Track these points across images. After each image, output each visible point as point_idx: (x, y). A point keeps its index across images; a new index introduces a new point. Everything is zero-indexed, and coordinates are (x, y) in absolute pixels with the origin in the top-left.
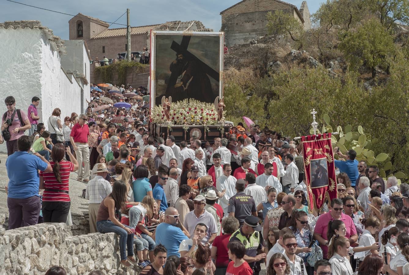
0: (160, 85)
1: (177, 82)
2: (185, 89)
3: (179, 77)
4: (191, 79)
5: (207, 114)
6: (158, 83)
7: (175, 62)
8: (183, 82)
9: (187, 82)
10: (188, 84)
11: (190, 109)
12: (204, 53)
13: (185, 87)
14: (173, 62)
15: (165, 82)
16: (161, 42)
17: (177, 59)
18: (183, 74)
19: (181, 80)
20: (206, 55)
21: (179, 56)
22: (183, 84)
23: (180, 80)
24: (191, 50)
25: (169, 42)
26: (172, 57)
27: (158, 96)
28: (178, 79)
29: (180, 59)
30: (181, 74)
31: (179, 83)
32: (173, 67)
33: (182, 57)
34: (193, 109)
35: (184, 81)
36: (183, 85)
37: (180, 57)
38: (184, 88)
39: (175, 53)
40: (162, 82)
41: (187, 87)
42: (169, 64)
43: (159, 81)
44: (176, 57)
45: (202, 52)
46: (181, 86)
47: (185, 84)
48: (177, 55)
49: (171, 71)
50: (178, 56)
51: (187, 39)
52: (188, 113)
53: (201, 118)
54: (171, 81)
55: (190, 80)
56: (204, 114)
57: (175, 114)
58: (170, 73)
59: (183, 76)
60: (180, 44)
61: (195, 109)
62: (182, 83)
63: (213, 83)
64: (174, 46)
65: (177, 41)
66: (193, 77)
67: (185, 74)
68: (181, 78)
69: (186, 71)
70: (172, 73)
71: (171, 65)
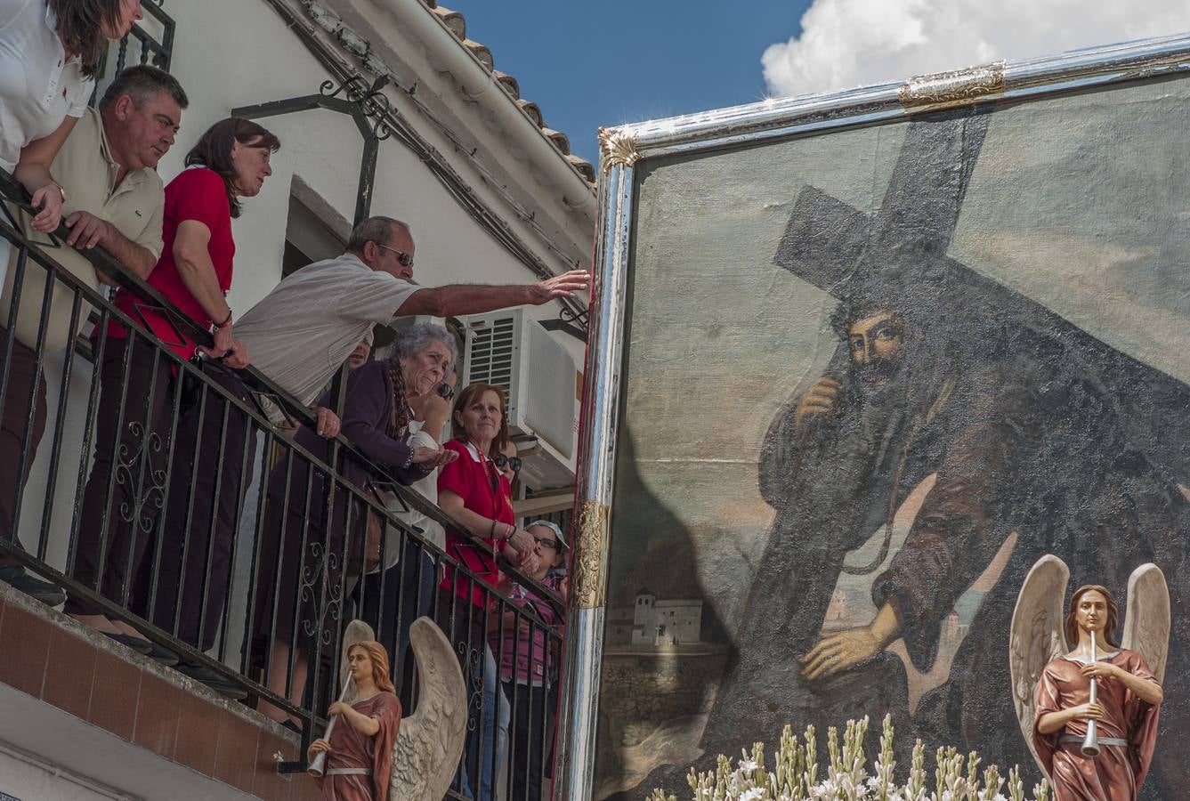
1: (838, 607)
2: (923, 683)
3: (850, 559)
4: (996, 565)
6: (637, 634)
7: (820, 397)
8: (904, 613)
9: (942, 611)
10: (955, 626)
13: (924, 662)
14: (796, 403)
15: (705, 625)
18: (907, 514)
19: (883, 593)
20: (1165, 280)
21: (863, 326)
22: (905, 629)
23: (866, 582)
27: (626, 785)
28: (844, 580)
29: (878, 362)
30: (885, 517)
31: (853, 626)
33: (889, 334)
35: (918, 595)
36: (899, 648)
38: (913, 673)
39: (825, 301)
40: (674, 627)
41: (943, 667)
42: (754, 429)
43: (641, 613)
44: (831, 343)
47: (921, 630)
48: (842, 322)
49: (769, 495)
50: (848, 336)
55: (985, 584)
58: (764, 517)
59: (898, 540)
62: (887, 619)
66: (1012, 540)
67: (922, 523)
68: (883, 568)
69: (931, 480)
70: (778, 526)
71: (774, 428)
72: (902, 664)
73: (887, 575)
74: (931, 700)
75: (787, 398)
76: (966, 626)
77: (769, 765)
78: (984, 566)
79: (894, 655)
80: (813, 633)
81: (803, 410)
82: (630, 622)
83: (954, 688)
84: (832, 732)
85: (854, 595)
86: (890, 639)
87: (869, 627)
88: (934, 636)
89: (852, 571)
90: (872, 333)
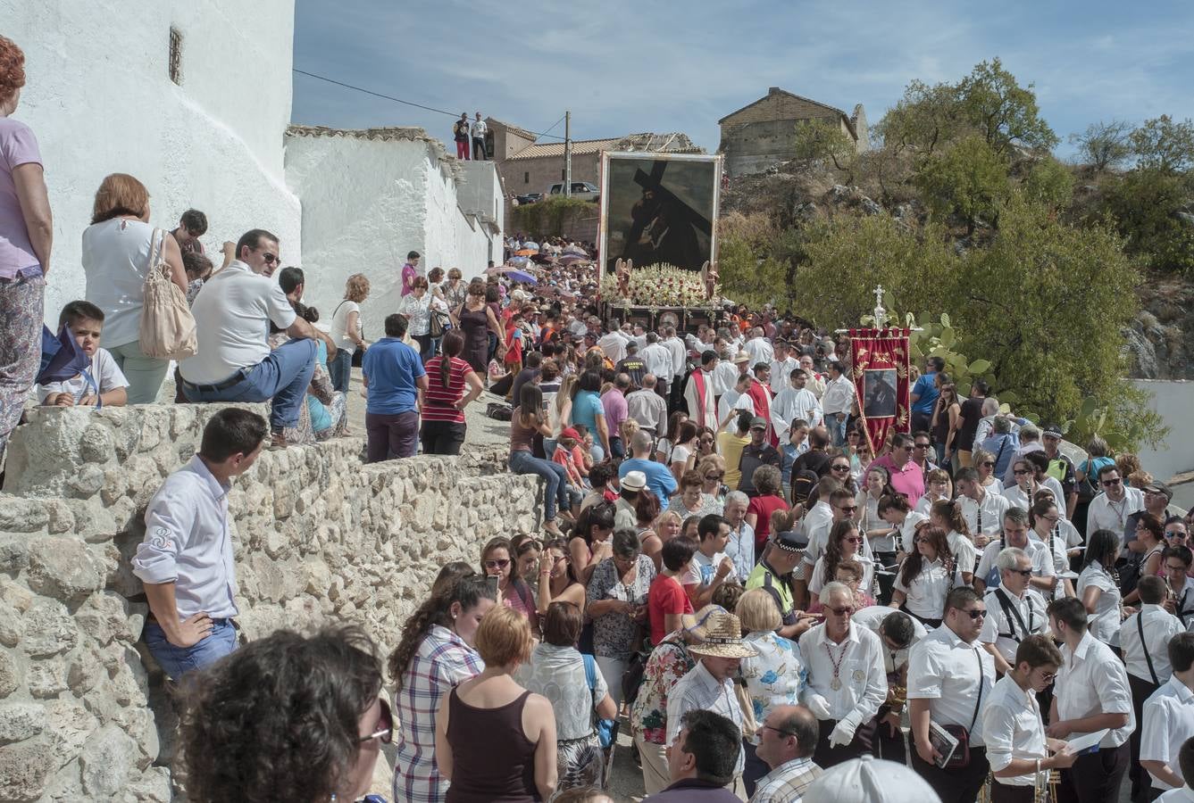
0: (615, 241)
1: (643, 235)
2: (655, 247)
4: (666, 231)
5: (690, 289)
6: (613, 236)
7: (640, 204)
8: (653, 237)
9: (658, 237)
10: (660, 240)
11: (662, 281)
12: (688, 189)
13: (656, 244)
16: (619, 170)
17: (644, 199)
18: (654, 222)
19: (650, 234)
20: (691, 193)
21: (647, 193)
22: (653, 239)
23: (647, 232)
24: (668, 184)
25: (631, 171)
26: (635, 196)
27: (612, 258)
28: (644, 231)
29: (649, 199)
30: (650, 223)
31: (645, 238)
32: (636, 212)
33: (651, 195)
34: (666, 280)
35: (655, 234)
36: (652, 241)
37: (649, 195)
38: (654, 245)
39: (642, 188)
40: (618, 235)
41: (658, 245)
43: (613, 232)
44: (642, 195)
45: (684, 188)
46: (649, 243)
47: (655, 239)
48: (644, 192)
49: (633, 217)
50: (645, 194)
51: (660, 165)
52: (658, 286)
53: (680, 296)
54: (632, 233)
55: (664, 234)
56: (685, 289)
57: (637, 289)
58: (632, 221)
59: (652, 226)
60: (649, 174)
61: (671, 280)
62: (650, 237)
63: (701, 240)
64: (640, 177)
65: (644, 168)
66: (668, 227)
67: (655, 224)
69: (657, 218)
70: (634, 222)
71: (633, 207)
72: (652, 244)
73: (650, 231)
74: (656, 249)
75: (636, 202)
78: (664, 231)
80: (639, 238)
81: (638, 205)
82: (611, 234)
83: (659, 248)
87: (648, 238)
88: (658, 241)
89: (646, 229)
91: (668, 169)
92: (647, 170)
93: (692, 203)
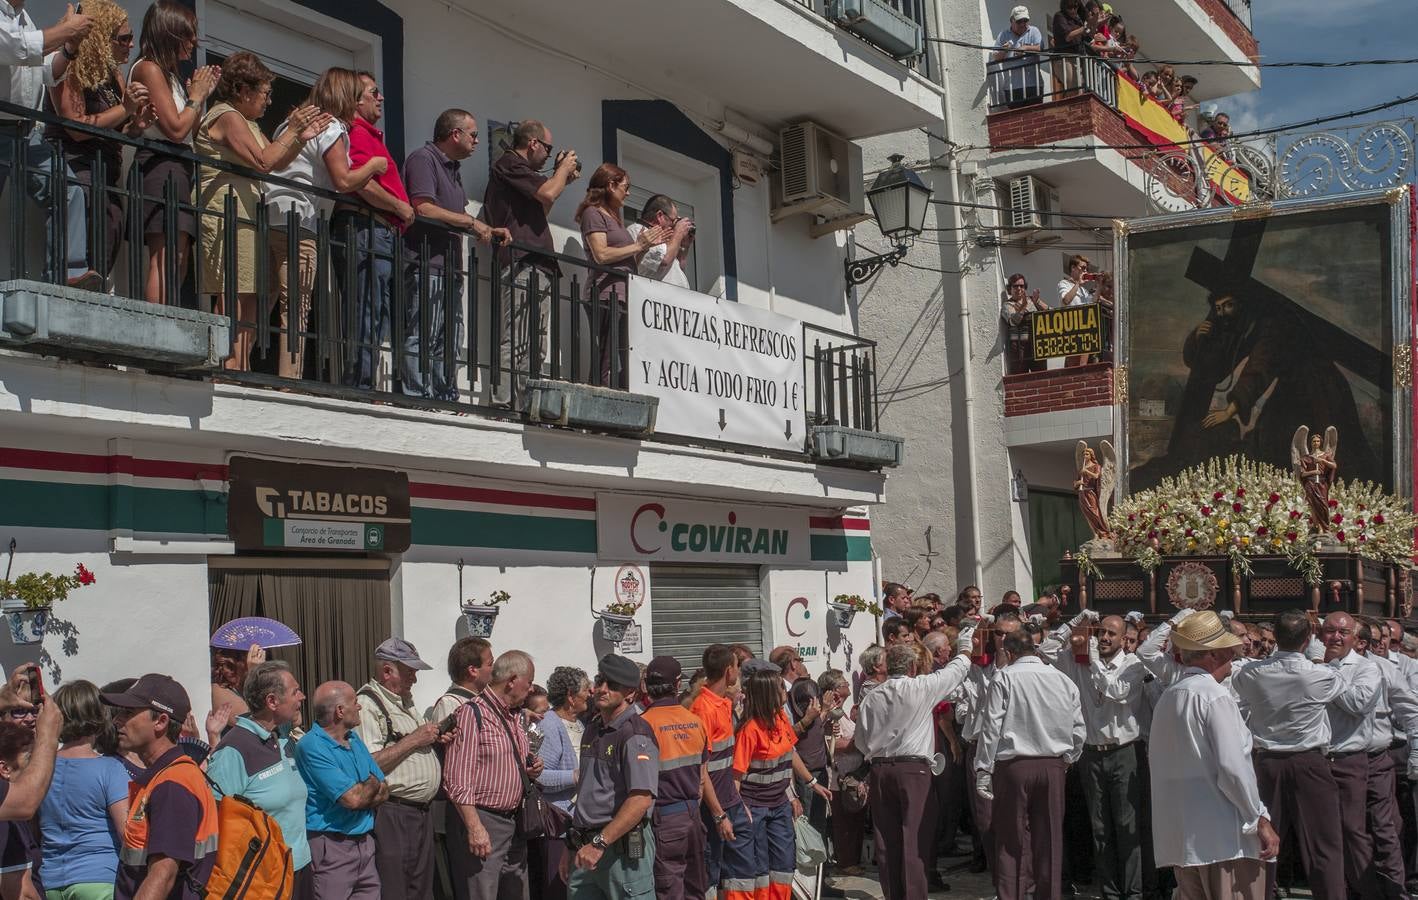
0: (1145, 422)
1: (1214, 403)
2: (1244, 429)
3: (1220, 386)
4: (1271, 389)
5: (1293, 515)
6: (1140, 413)
7: (1205, 329)
8: (1238, 405)
9: (1252, 404)
10: (1256, 411)
11: (1218, 496)
12: (1322, 278)
13: (1246, 422)
14: (1196, 330)
15: (1166, 409)
16: (1150, 256)
17: (1213, 317)
18: (1238, 371)
19: (1231, 398)
20: (1331, 289)
21: (1220, 303)
22: (1238, 411)
23: (1224, 395)
24: (1270, 273)
25: (1177, 255)
26: (1192, 313)
27: (1141, 464)
28: (1216, 394)
29: (1226, 316)
30: (1231, 372)
31: (1220, 409)
32: (1196, 350)
33: (1230, 305)
34: (1229, 497)
35: (1243, 399)
36: (1237, 417)
37: (1224, 304)
38: (1242, 426)
39: (1205, 292)
40: (1155, 410)
41: (1252, 424)
42: (1180, 339)
43: (1142, 405)
44: (1208, 308)
45: (1313, 278)
46: (1231, 421)
47: (1245, 414)
48: (1212, 300)
49: (1188, 363)
50: (1214, 306)
52: (1206, 512)
53: (1261, 531)
54: (1189, 403)
55: (1266, 396)
56: (1277, 515)
58: (1186, 371)
59: (1235, 380)
60: (1221, 256)
61: (1240, 493)
62: (1232, 407)
64: (1201, 267)
65: (1209, 245)
66: (1276, 380)
67: (1243, 374)
68: (1230, 389)
69: (1247, 359)
70: (1191, 373)
71: (1188, 340)
72: (1238, 424)
73: (1231, 393)
74: (1248, 435)
75: (1193, 328)
76: (1260, 411)
77: (1206, 470)
78: (1266, 389)
79: (1235, 420)
80: (1204, 409)
81: (1198, 333)
82: (1138, 408)
83: (1256, 431)
84: (1226, 460)
85: (1220, 399)
86: (1234, 414)
87: (1226, 410)
88: (1249, 414)
89: (1218, 390)
90: (1223, 304)
91: (1269, 239)
92: (1218, 248)
93: (1338, 314)
